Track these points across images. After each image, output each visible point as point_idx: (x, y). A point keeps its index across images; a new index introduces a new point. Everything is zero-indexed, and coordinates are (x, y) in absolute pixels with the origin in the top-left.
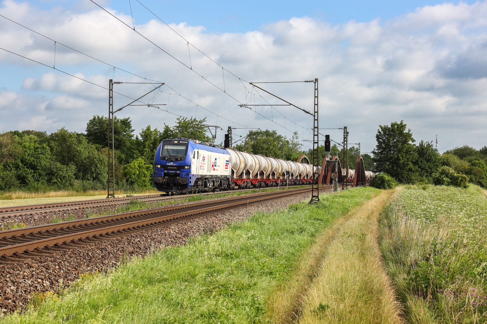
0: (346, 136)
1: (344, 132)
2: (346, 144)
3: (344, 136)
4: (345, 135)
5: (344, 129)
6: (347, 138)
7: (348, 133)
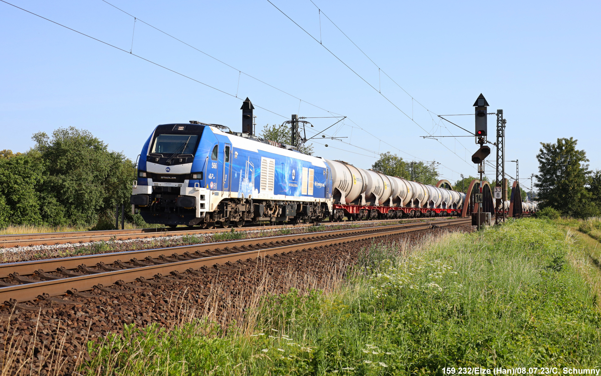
0: (502, 127)
1: (498, 120)
2: (502, 141)
3: (498, 126)
4: (500, 125)
5: (498, 115)
6: (502, 131)
7: (504, 122)
